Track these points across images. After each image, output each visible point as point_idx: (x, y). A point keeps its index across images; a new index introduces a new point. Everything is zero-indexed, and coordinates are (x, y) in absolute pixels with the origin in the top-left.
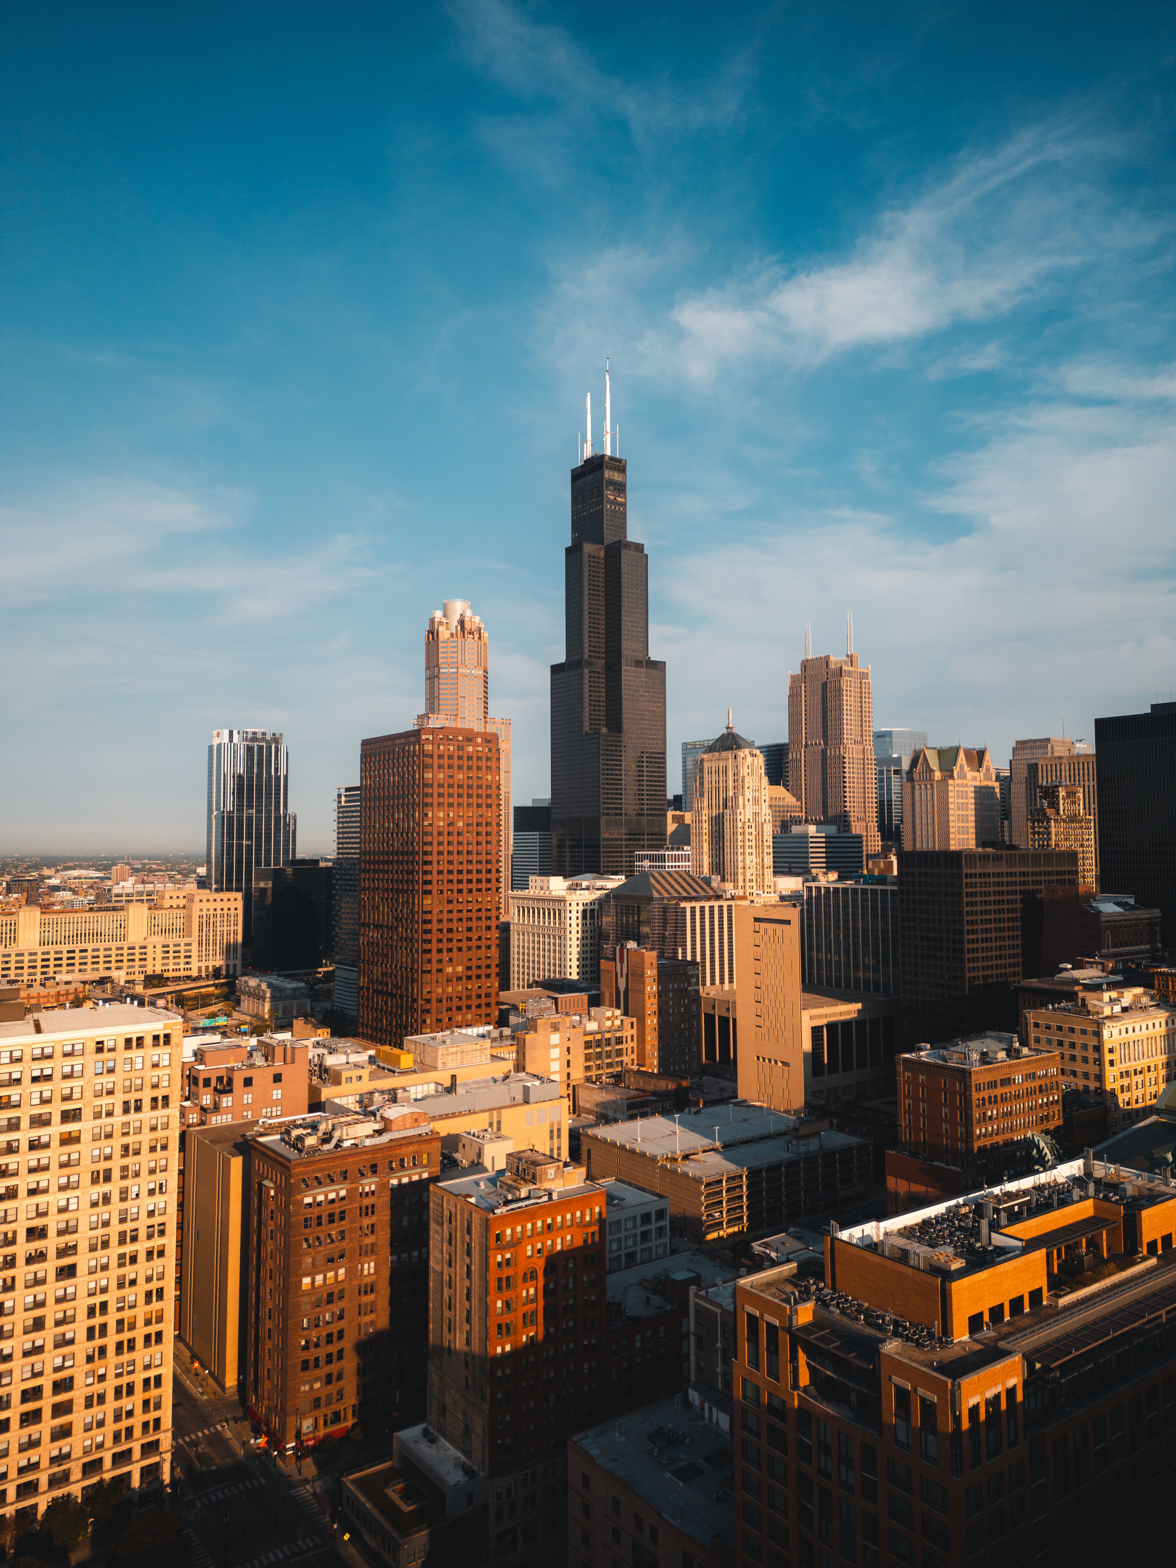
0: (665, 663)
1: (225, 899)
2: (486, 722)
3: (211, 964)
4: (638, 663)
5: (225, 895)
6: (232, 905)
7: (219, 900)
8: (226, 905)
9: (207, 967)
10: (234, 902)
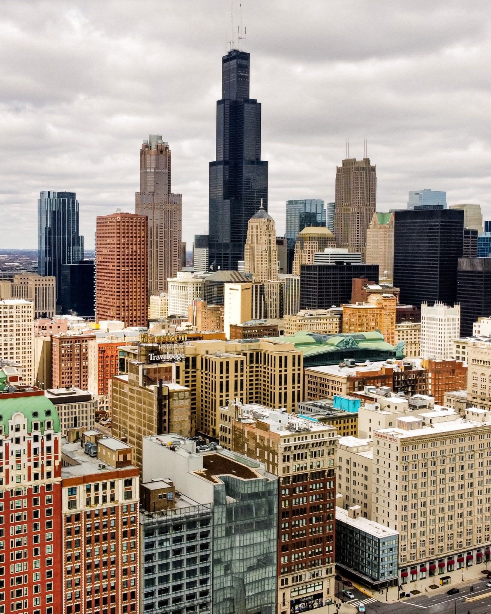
0: (267, 162)
1: (47, 280)
2: (169, 196)
3: (41, 311)
4: (252, 163)
5: (48, 278)
6: (51, 283)
7: (44, 280)
8: (48, 283)
9: (39, 313)
10: (51, 281)
